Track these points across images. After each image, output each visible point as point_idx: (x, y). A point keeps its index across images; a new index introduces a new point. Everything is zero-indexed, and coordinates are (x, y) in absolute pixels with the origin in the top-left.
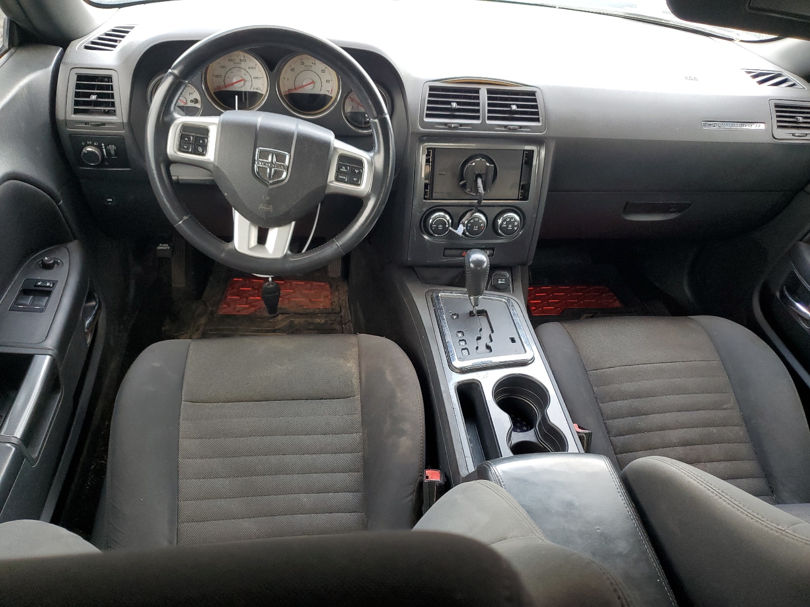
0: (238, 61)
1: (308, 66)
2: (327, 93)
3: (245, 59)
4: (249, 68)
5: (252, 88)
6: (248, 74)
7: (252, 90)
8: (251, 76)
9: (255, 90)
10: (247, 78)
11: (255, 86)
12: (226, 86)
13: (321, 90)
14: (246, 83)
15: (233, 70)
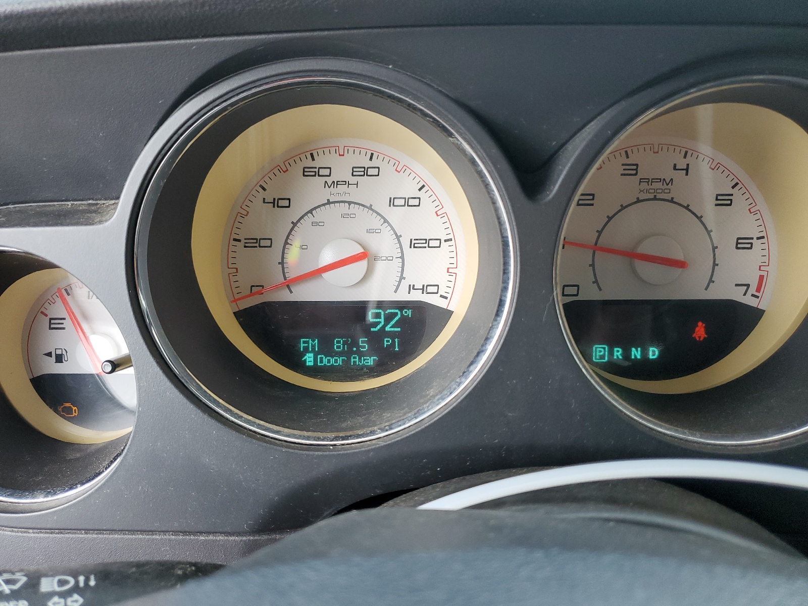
0: (341, 171)
1: (653, 180)
2: (737, 295)
3: (374, 163)
4: (392, 202)
5: (404, 285)
6: (386, 229)
7: (403, 296)
8: (398, 237)
9: (416, 296)
10: (383, 244)
11: (418, 279)
12: (288, 284)
13: (711, 281)
14: (380, 266)
15: (319, 215)
